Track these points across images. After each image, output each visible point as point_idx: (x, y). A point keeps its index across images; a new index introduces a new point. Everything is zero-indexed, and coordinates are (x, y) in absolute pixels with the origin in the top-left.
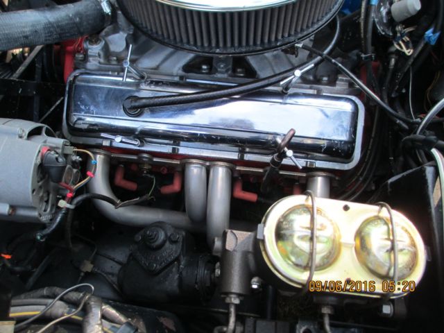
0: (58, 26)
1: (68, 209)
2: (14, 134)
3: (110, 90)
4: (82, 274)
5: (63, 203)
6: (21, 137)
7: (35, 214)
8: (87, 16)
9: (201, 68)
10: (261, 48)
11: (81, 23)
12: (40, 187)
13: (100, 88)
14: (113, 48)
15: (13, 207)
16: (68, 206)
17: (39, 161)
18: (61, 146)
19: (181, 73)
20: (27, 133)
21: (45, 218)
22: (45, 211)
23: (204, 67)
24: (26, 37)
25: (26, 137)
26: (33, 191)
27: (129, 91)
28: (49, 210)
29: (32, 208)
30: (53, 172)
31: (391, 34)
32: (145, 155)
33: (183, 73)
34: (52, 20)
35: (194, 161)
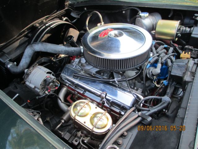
0: (68, 51)
1: (47, 94)
2: (44, 71)
3: (73, 70)
4: (46, 120)
5: (47, 92)
6: (45, 72)
7: (39, 91)
8: (76, 51)
9: (101, 74)
10: (109, 70)
11: (74, 52)
12: (43, 85)
13: (71, 69)
14: (82, 62)
15: (35, 87)
16: (48, 93)
17: (46, 78)
18: (53, 78)
19: (95, 73)
20: (47, 72)
21: (41, 94)
22: (42, 92)
23: (102, 74)
24: (59, 51)
25: (46, 72)
26: (41, 85)
27: (77, 72)
28: (43, 92)
29: (39, 89)
30: (48, 82)
31: (152, 78)
32: (76, 92)
33: (96, 74)
34: (67, 49)
35: (88, 99)
